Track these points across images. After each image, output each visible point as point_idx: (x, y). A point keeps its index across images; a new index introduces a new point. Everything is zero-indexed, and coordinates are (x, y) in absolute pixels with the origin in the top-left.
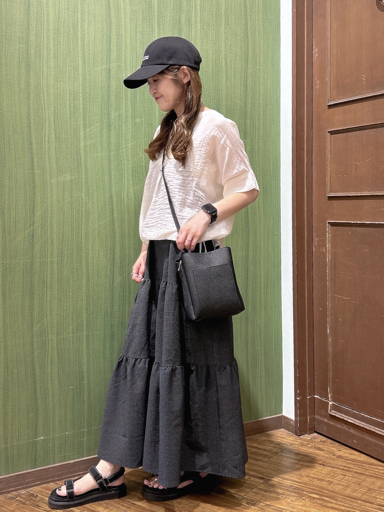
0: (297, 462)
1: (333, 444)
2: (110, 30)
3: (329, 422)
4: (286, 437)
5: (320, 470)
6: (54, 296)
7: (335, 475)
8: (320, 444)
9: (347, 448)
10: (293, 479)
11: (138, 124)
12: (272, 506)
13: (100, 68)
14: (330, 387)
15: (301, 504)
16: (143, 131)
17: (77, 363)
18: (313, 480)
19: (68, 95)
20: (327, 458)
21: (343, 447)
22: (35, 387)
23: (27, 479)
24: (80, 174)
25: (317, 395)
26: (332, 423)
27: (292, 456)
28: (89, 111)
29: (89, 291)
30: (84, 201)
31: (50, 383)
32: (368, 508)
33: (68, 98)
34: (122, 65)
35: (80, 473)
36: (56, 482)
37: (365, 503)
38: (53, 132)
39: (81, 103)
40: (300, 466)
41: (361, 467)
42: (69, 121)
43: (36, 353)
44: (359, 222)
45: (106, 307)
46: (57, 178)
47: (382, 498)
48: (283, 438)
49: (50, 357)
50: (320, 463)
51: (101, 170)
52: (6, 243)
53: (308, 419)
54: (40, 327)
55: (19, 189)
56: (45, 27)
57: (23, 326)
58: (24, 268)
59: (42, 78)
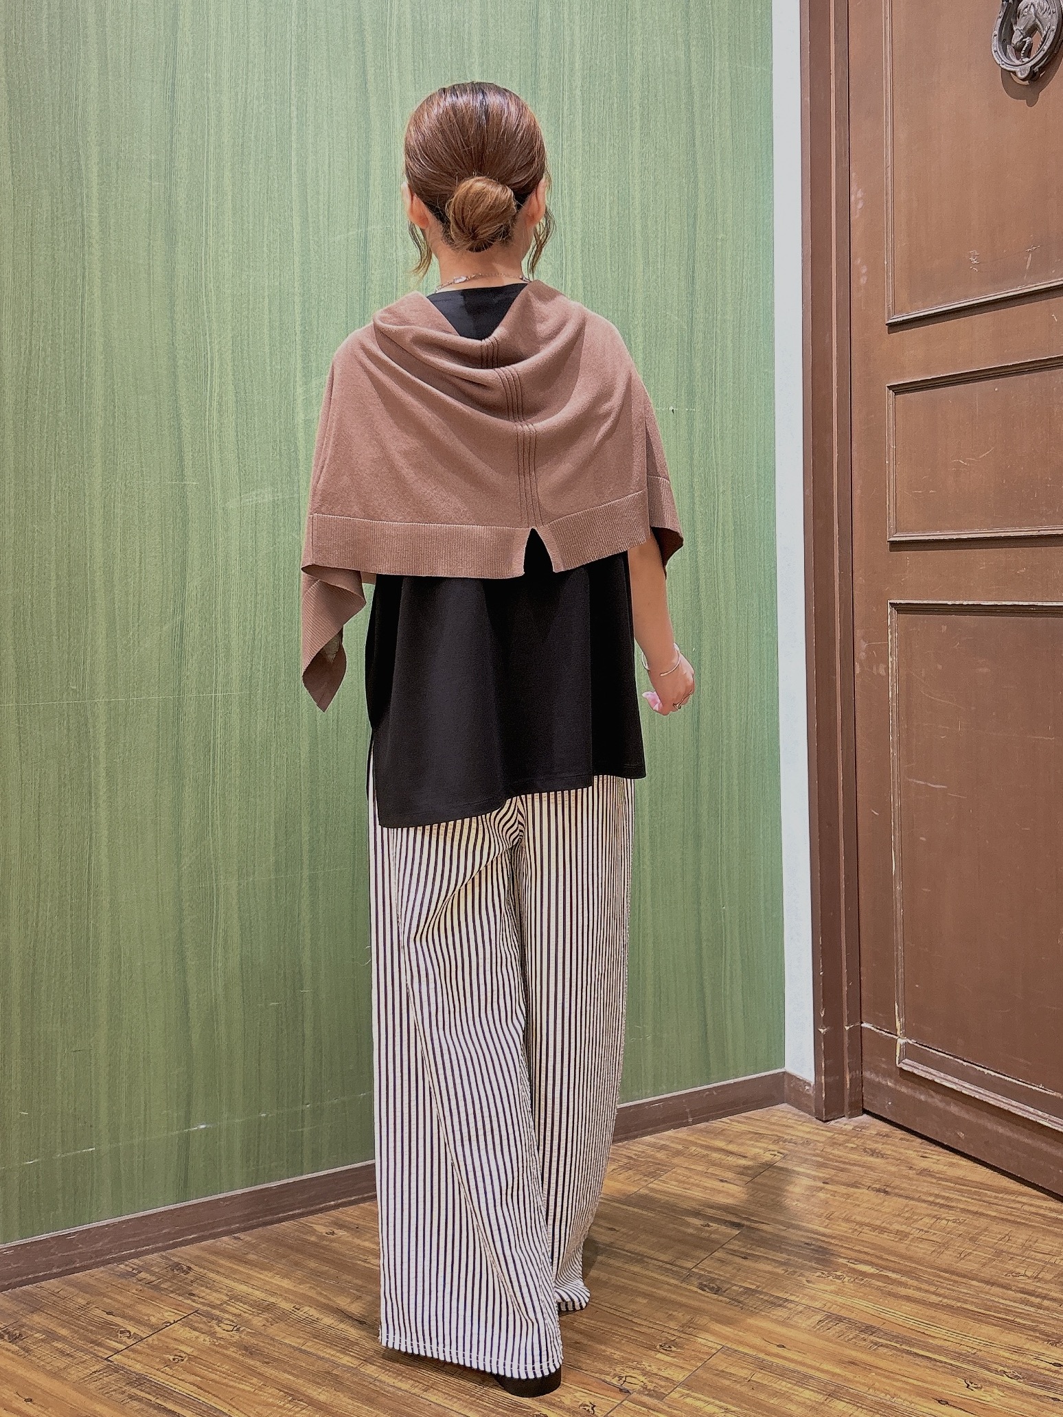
0: (822, 1185)
1: (908, 1140)
2: (368, 145)
3: (898, 1088)
4: (795, 1126)
5: (878, 1205)
6: (233, 781)
7: (915, 1217)
8: (877, 1142)
9: (941, 1150)
10: (810, 1226)
12: (761, 1293)
13: (342, 235)
14: (900, 1001)
15: (832, 1288)
17: (287, 944)
18: (860, 1229)
19: (267, 301)
20: (893, 1174)
21: (932, 1148)
22: (186, 1003)
23: (164, 1229)
24: (295, 489)
25: (867, 1022)
26: (904, 1090)
27: (808, 1172)
28: (318, 338)
29: (317, 769)
31: (221, 990)
32: (996, 1300)
33: (266, 308)
35: (295, 1212)
36: (236, 1235)
37: (989, 1287)
38: (231, 387)
39: (298, 319)
40: (828, 1196)
41: (975, 1197)
42: (268, 360)
43: (189, 922)
44: (965, 603)
45: (357, 809)
46: (241, 499)
47: (1029, 1274)
48: (787, 1126)
49: (221, 931)
50: (878, 1186)
52: (116, 656)
53: (848, 1080)
54: (197, 858)
55: (148, 523)
56: (212, 139)
57: (157, 856)
58: (158, 714)
59: (206, 260)
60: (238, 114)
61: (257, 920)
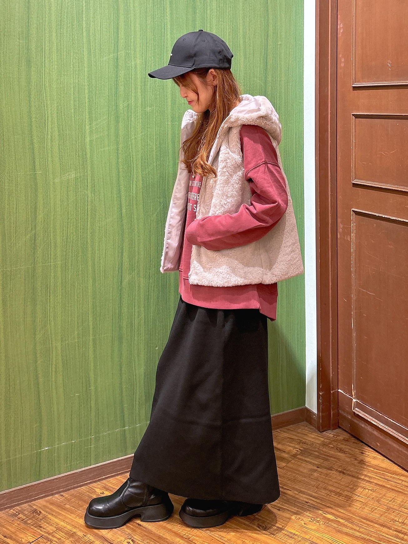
0: (317, 468)
1: (356, 444)
2: (118, 16)
3: (353, 420)
4: (308, 434)
5: (340, 480)
6: (58, 301)
7: (355, 488)
8: (343, 444)
9: (370, 449)
10: (309, 492)
11: (148, 113)
13: (107, 57)
14: (354, 383)
15: (315, 527)
16: (154, 120)
17: (83, 369)
18: (330, 494)
19: (72, 89)
20: (348, 462)
21: (366, 448)
22: (39, 397)
23: (30, 493)
24: (86, 171)
25: (341, 390)
26: (355, 421)
27: (311, 461)
28: (96, 103)
29: (96, 293)
30: (89, 199)
31: (54, 391)
33: (72, 93)
34: (131, 52)
35: (87, 482)
36: (61, 494)
37: (382, 528)
38: (56, 129)
39: (87, 96)
40: (318, 475)
42: (73, 115)
43: (40, 362)
44: (384, 216)
45: (114, 309)
46: (61, 177)
47: (400, 520)
48: (304, 434)
49: (54, 365)
50: (340, 470)
51: (108, 164)
52: (6, 250)
53: (332, 414)
54: (43, 335)
55: (19, 192)
56: (47, 19)
57: (25, 335)
58: (25, 274)
59: (45, 73)
60: (59, 7)
61: (70, 359)
